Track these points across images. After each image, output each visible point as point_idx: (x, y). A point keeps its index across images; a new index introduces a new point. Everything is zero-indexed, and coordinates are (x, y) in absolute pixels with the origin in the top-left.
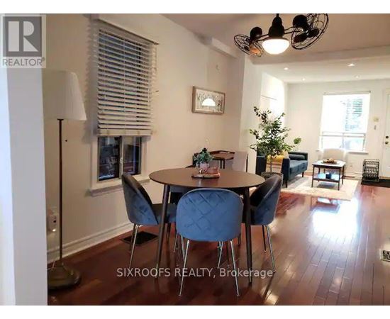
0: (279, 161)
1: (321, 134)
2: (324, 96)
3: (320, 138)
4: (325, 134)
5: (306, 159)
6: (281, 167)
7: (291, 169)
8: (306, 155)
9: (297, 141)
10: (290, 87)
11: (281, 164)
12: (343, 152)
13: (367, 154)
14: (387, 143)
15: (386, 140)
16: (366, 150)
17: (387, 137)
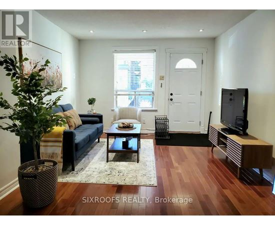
0: (58, 135)
1: (115, 93)
2: (115, 55)
3: (115, 97)
4: (118, 93)
5: (101, 121)
6: (61, 144)
7: (77, 145)
8: (100, 118)
9: (91, 102)
10: (80, 43)
11: (62, 139)
12: (136, 111)
13: (156, 111)
14: (171, 100)
15: (171, 97)
16: (155, 108)
17: (171, 94)
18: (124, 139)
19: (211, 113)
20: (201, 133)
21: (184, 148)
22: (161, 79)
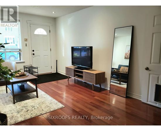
13: (24, 62)
14: (34, 54)
15: (33, 52)
16: (23, 61)
17: (33, 51)
18: (20, 84)
19: (57, 60)
20: (53, 73)
21: (53, 82)
22: (25, 41)
